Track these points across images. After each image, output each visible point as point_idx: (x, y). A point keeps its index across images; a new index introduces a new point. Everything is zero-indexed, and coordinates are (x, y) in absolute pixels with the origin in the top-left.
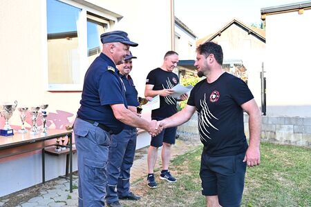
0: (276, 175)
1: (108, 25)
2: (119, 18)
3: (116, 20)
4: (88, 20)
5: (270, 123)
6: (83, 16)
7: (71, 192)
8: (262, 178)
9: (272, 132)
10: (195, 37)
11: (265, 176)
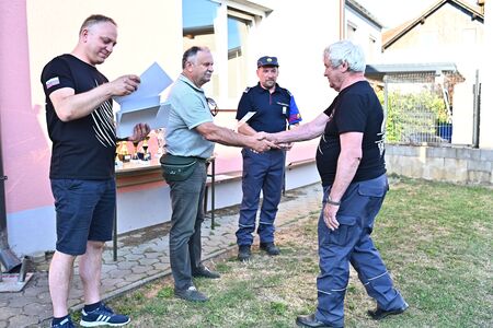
0: (476, 224)
1: (253, 22)
2: (268, 13)
3: (263, 15)
4: (229, 16)
5: (483, 158)
6: (223, 12)
7: (213, 228)
8: (455, 227)
9: (485, 172)
10: (380, 27)
11: (461, 224)
